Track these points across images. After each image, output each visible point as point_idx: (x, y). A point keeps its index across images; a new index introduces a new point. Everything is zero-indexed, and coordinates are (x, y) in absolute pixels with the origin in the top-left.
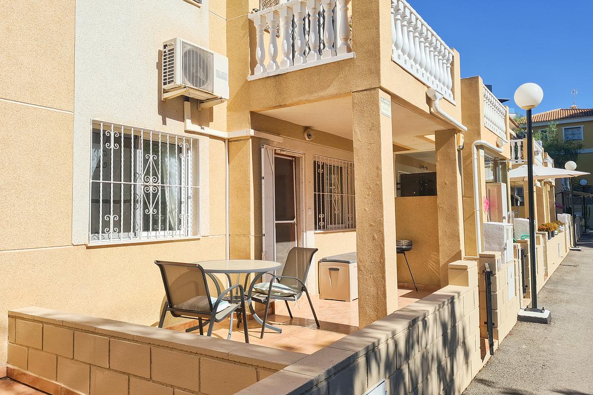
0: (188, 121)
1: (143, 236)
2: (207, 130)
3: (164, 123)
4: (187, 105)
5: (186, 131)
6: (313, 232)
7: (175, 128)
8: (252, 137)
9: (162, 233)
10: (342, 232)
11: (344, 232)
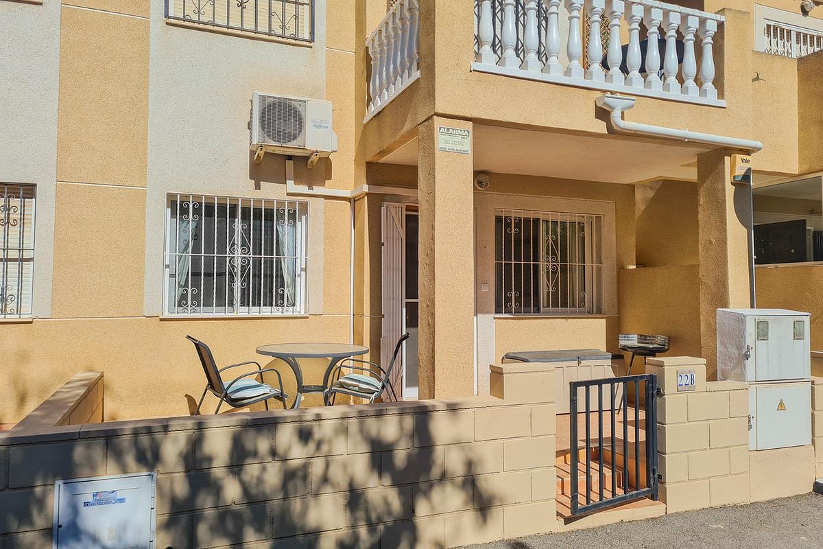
0: (290, 183)
1: (243, 311)
2: (317, 190)
3: (258, 187)
4: (290, 164)
5: (288, 194)
6: (492, 316)
7: (272, 192)
8: (367, 194)
9: (268, 309)
10: (563, 318)
11: (567, 318)
